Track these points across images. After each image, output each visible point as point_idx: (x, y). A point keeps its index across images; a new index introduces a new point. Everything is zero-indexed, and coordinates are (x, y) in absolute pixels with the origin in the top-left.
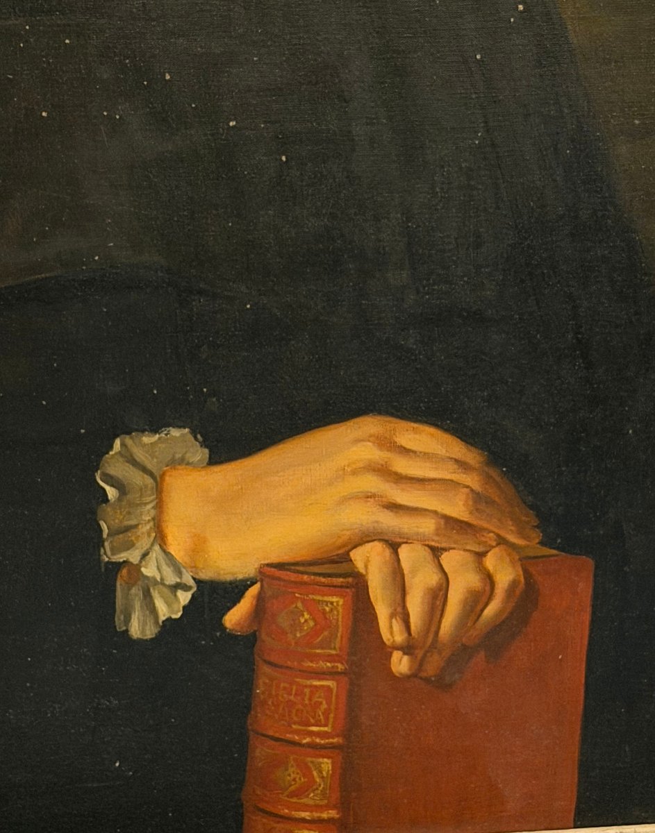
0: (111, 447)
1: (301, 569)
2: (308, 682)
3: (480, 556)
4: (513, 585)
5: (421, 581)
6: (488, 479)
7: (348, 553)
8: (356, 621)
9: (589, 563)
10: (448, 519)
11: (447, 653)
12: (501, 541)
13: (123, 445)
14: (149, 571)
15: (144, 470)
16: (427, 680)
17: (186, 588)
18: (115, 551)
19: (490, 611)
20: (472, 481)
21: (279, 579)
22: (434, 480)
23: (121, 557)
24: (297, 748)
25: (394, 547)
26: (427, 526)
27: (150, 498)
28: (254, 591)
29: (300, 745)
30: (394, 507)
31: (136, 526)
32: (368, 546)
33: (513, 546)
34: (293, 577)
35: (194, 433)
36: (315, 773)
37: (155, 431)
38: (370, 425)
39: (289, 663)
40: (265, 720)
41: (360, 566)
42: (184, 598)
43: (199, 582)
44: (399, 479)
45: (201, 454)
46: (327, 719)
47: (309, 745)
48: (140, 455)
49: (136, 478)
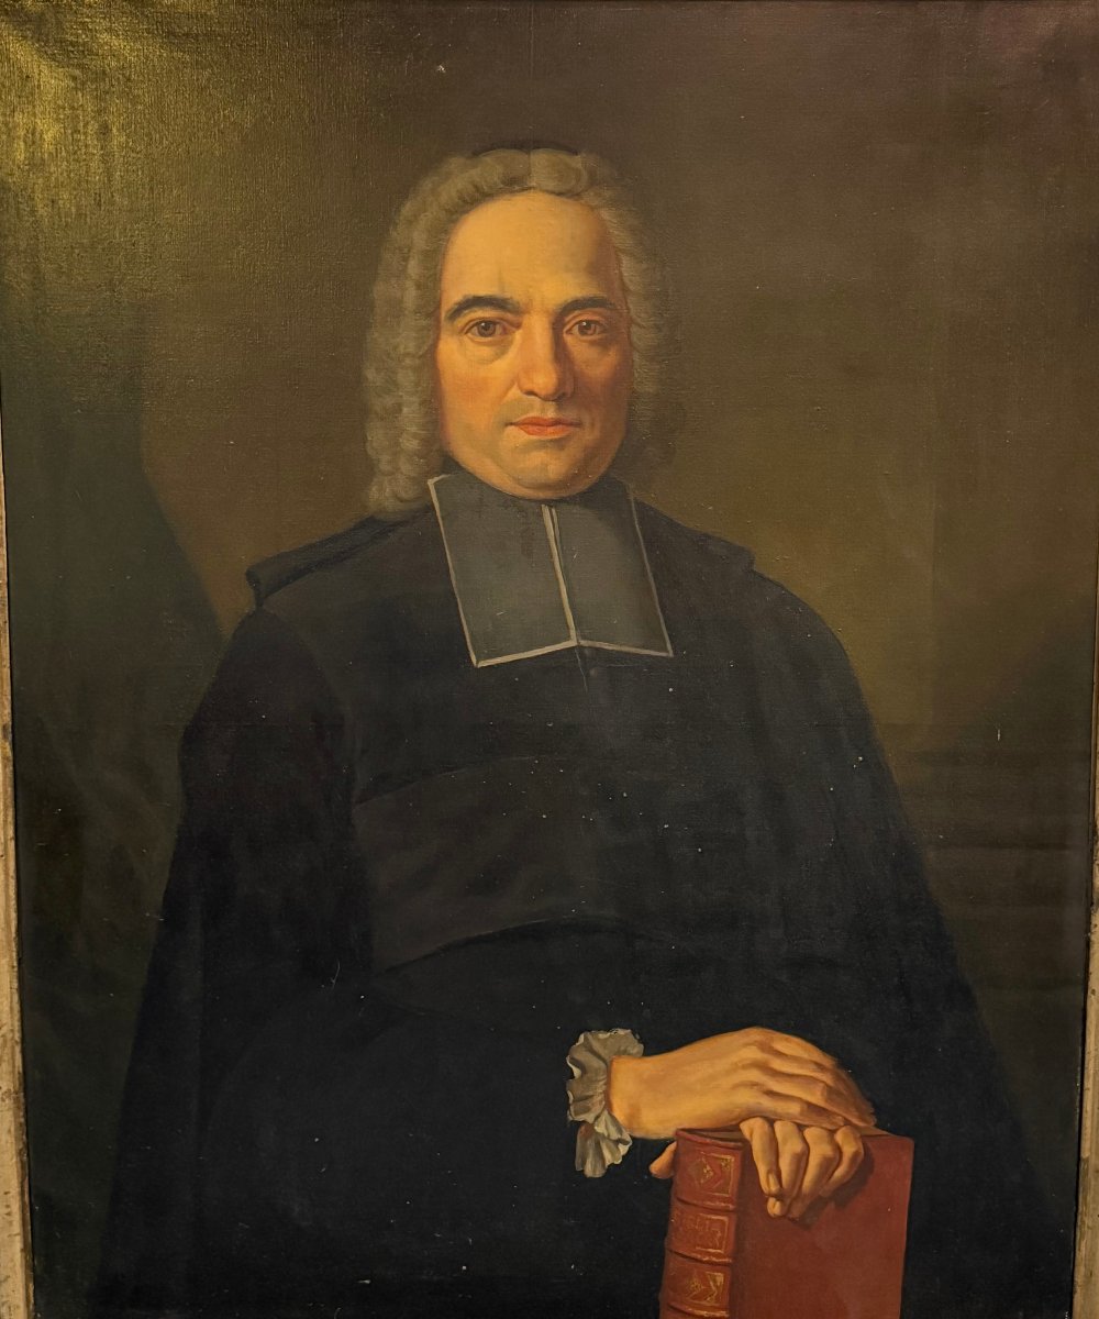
0: (577, 1040)
1: (705, 1133)
2: (709, 1216)
3: (832, 1132)
4: (856, 1155)
5: (789, 1148)
6: (838, 1078)
7: (738, 1125)
8: (743, 1174)
9: (910, 1142)
10: (809, 1105)
11: (808, 1202)
12: (847, 1123)
13: (586, 1038)
14: (600, 1129)
15: (599, 1057)
16: (793, 1220)
17: (625, 1143)
18: (577, 1114)
19: (839, 1173)
20: (827, 1078)
21: (689, 1140)
22: (798, 1076)
23: (580, 1118)
24: (698, 1264)
25: (771, 1122)
26: (794, 1109)
27: (602, 1077)
28: (672, 1147)
29: (701, 1261)
30: (771, 1093)
31: (592, 1096)
32: (752, 1121)
33: (856, 1127)
34: (700, 1139)
35: (634, 1034)
36: (712, 1283)
37: (608, 1029)
38: (755, 1034)
39: (695, 1202)
40: (677, 1242)
41: (746, 1134)
42: (623, 1149)
43: (633, 1139)
44: (776, 1074)
45: (639, 1048)
46: (721, 1243)
47: (707, 1262)
48: (596, 1046)
49: (596, 1063)
